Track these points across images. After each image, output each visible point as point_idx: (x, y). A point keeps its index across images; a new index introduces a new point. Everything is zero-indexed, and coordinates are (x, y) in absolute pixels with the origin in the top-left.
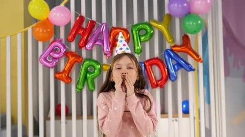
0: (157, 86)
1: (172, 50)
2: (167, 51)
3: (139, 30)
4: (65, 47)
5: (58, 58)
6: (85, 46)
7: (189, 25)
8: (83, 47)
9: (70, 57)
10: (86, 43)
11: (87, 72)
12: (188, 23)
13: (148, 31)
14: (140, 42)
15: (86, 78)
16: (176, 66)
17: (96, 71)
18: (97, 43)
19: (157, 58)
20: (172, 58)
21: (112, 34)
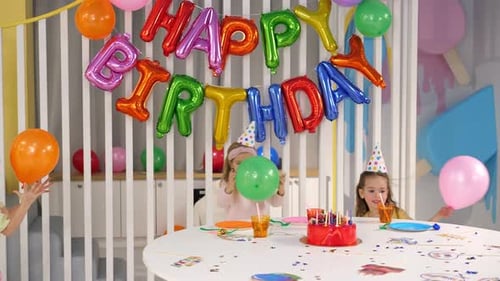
0: (304, 128)
1: (331, 64)
2: (322, 65)
3: (276, 24)
4: (135, 51)
5: (122, 73)
6: (175, 50)
7: (368, 20)
8: (171, 52)
9: (146, 71)
10: (176, 44)
11: (177, 100)
12: (366, 17)
13: (291, 27)
14: (277, 46)
15: (175, 111)
16: (336, 94)
17: (195, 100)
18: (198, 46)
19: (304, 78)
20: (331, 78)
21: (225, 30)
